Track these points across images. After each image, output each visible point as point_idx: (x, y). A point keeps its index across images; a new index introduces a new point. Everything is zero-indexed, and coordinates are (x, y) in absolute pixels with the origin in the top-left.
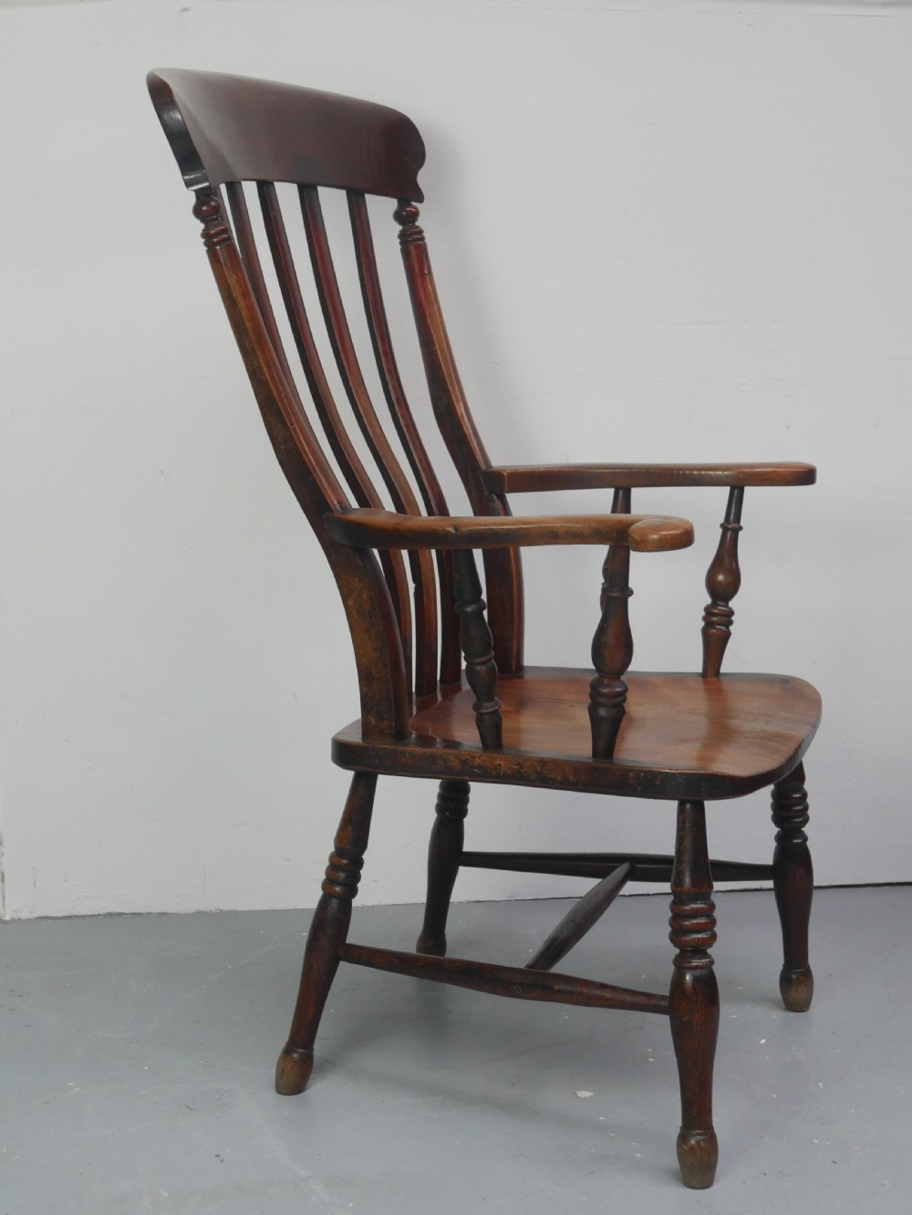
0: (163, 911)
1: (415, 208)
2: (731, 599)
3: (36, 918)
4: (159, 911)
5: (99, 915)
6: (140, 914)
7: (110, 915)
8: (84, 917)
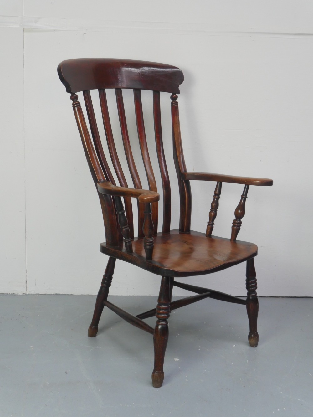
0: (72, 294)
1: (177, 95)
2: (241, 218)
3: (36, 294)
4: (71, 294)
5: (53, 294)
6: (65, 294)
7: (57, 294)
8: (49, 294)
